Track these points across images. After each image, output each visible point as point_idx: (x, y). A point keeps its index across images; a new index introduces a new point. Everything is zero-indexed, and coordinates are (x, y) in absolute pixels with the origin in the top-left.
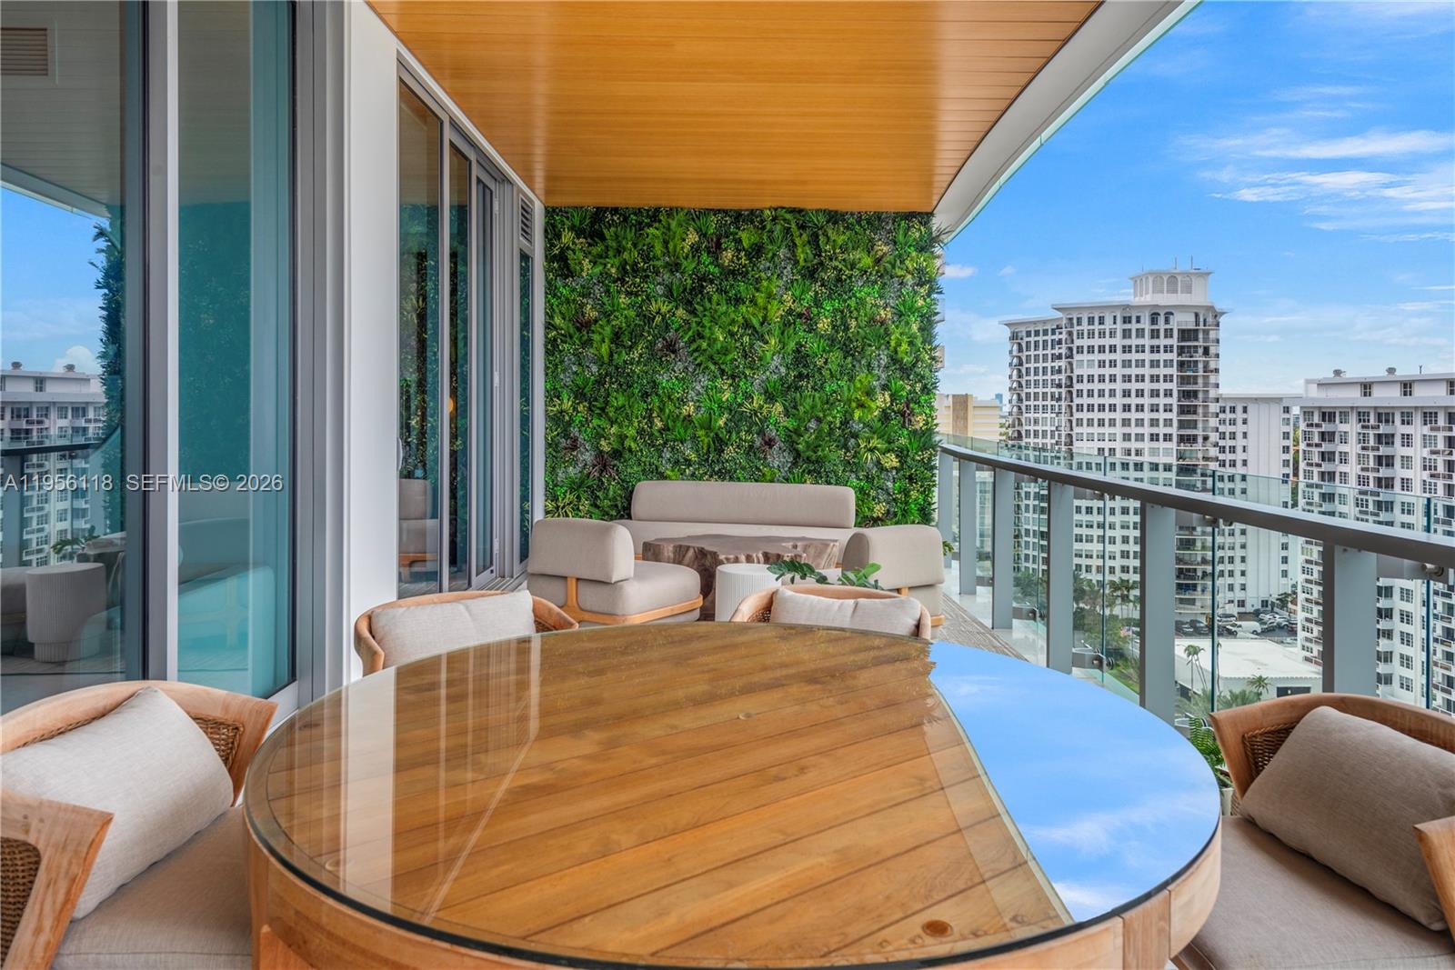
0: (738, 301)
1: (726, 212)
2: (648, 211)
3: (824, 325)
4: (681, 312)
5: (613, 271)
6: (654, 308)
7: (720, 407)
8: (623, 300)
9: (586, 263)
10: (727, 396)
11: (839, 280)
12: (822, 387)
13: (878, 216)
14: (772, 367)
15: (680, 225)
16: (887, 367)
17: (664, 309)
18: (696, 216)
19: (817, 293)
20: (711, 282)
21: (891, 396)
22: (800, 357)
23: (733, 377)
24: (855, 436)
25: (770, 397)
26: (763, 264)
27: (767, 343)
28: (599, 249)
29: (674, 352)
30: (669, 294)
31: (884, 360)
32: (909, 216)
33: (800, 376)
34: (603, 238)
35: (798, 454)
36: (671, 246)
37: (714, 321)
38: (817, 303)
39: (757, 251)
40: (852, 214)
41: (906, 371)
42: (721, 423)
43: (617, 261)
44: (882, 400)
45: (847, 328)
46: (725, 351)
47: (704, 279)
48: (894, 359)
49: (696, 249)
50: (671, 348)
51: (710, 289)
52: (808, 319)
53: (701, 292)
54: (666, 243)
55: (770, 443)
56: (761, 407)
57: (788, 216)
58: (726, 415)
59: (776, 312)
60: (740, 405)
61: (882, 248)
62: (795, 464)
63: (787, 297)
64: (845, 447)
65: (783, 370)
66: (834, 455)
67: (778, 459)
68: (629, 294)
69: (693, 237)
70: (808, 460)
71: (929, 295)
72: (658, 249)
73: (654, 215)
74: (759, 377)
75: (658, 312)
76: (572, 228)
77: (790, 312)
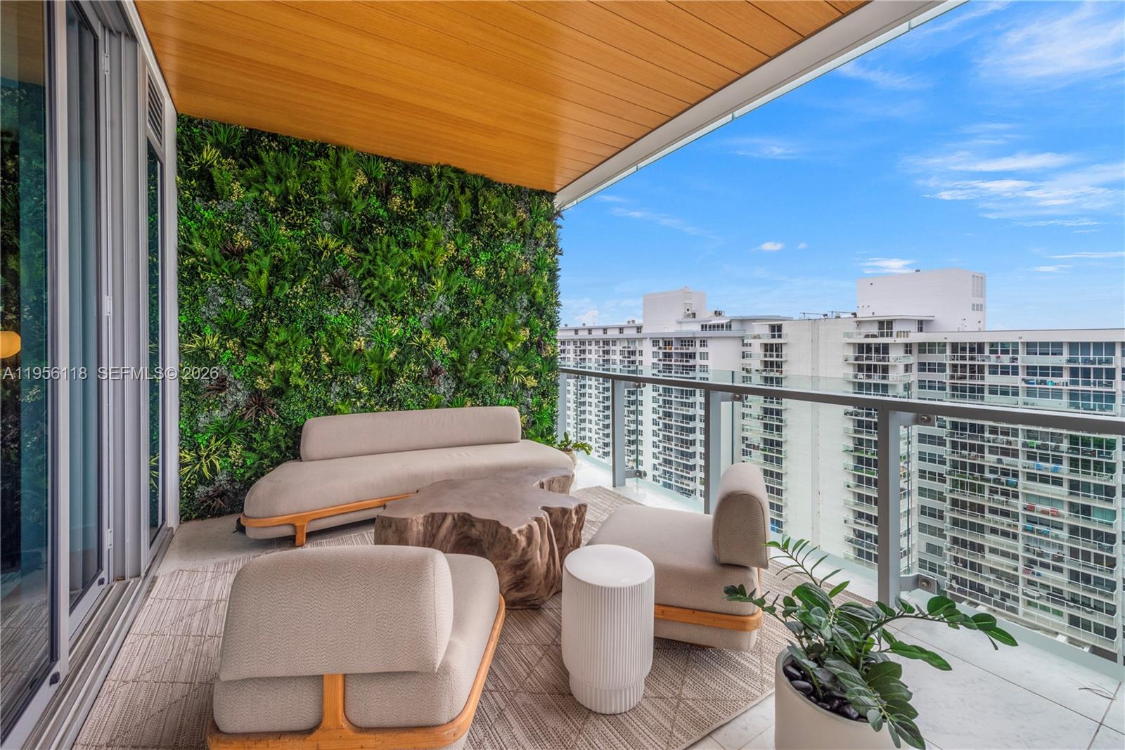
0: (406, 245)
1: (394, 162)
2: (313, 145)
3: (480, 271)
4: (349, 250)
5: (272, 199)
6: (320, 242)
7: (390, 341)
8: (283, 231)
9: (236, 186)
10: (397, 331)
11: (491, 235)
12: (479, 324)
13: (519, 188)
14: (437, 306)
15: (350, 165)
16: (526, 309)
17: (332, 245)
18: (366, 160)
19: (474, 245)
20: (381, 224)
21: (530, 331)
22: (461, 298)
23: (403, 313)
24: (505, 363)
25: (436, 332)
26: (429, 213)
27: (434, 284)
28: (252, 172)
29: (344, 288)
30: (337, 230)
31: (525, 303)
32: (541, 193)
33: (462, 315)
34: (259, 161)
35: (460, 381)
36: (339, 183)
37: (386, 260)
38: (475, 252)
39: (423, 202)
40: (500, 185)
41: (540, 312)
42: (392, 356)
43: (277, 189)
44: (524, 335)
45: (498, 278)
46: (396, 289)
47: (375, 220)
48: (532, 303)
49: (364, 191)
50: (339, 283)
51: (379, 231)
52: (467, 266)
53: (370, 233)
54: (334, 180)
55: (436, 372)
56: (429, 341)
57: (453, 175)
58: (396, 349)
59: (441, 260)
60: (411, 339)
61: (522, 214)
62: (457, 389)
63: (451, 246)
64: (497, 372)
65: (448, 309)
66: (490, 380)
67: (444, 386)
68: (291, 226)
69: (361, 180)
70: (469, 385)
71: (554, 255)
72: (325, 183)
73: (321, 150)
74: (427, 314)
75: (326, 247)
76: (217, 145)
77: (453, 258)
